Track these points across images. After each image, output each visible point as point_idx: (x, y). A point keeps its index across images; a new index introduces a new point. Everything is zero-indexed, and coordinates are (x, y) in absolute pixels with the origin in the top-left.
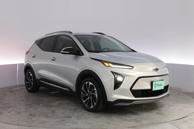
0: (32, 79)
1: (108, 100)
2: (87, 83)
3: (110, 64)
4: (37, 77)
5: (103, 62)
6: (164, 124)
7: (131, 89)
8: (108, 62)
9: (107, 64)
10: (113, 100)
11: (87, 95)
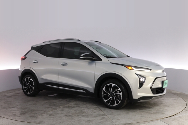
0: (34, 84)
1: (133, 98)
2: (109, 84)
3: (133, 68)
4: (40, 82)
5: (126, 66)
6: (156, 122)
7: (151, 88)
8: (131, 66)
9: (130, 68)
10: (137, 98)
11: (110, 95)
